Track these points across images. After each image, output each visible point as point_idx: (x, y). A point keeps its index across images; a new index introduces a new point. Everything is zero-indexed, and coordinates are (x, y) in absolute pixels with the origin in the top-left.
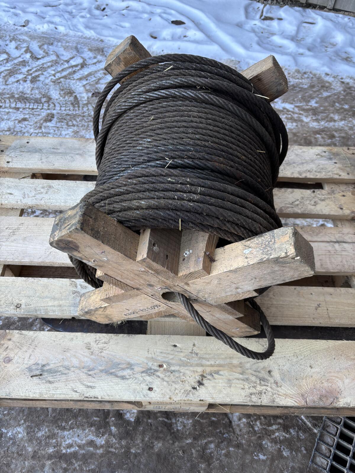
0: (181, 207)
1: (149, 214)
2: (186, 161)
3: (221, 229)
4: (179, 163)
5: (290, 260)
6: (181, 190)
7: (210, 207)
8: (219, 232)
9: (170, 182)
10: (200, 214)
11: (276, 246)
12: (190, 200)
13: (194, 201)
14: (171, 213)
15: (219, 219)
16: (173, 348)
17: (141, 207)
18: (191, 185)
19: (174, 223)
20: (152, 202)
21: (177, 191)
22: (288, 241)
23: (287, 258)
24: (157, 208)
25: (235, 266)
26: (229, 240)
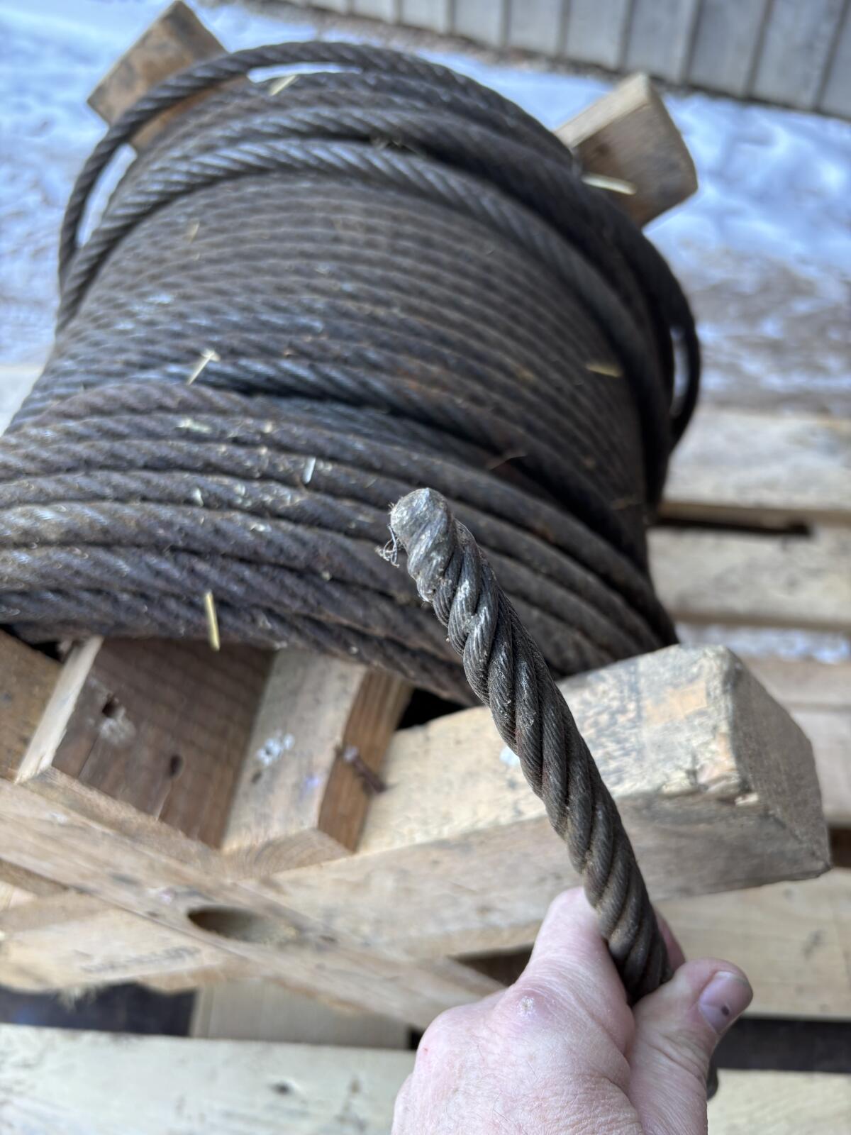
0: (212, 538)
1: (67, 566)
2: (287, 365)
3: (403, 648)
4: (258, 375)
5: (714, 806)
6: (228, 465)
7: (349, 543)
8: (397, 658)
9: (188, 435)
10: (305, 573)
11: (647, 734)
12: (259, 512)
13: (279, 516)
14: (166, 566)
15: (388, 597)
16: (273, 1098)
17: (38, 533)
18: (280, 447)
19: (185, 612)
20: (87, 513)
21: (210, 468)
22: (701, 713)
23: (699, 798)
24: (108, 541)
25: (462, 820)
26: (445, 695)
